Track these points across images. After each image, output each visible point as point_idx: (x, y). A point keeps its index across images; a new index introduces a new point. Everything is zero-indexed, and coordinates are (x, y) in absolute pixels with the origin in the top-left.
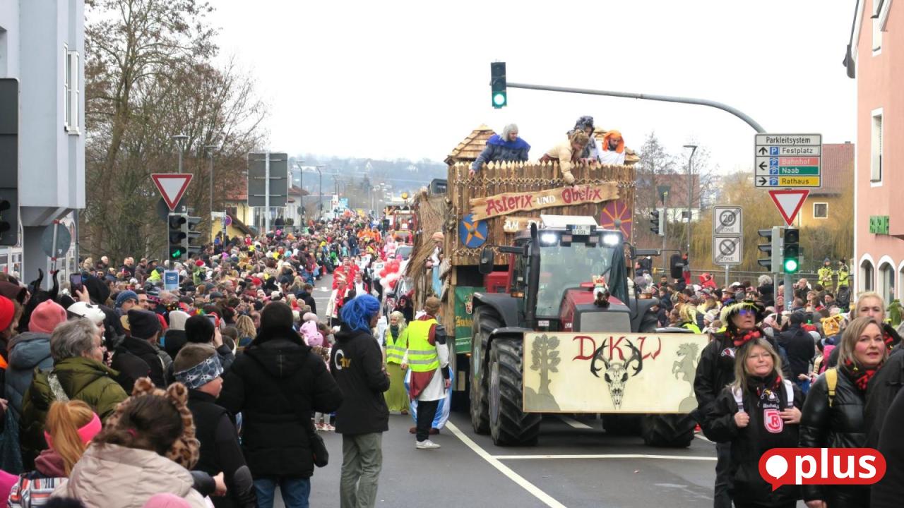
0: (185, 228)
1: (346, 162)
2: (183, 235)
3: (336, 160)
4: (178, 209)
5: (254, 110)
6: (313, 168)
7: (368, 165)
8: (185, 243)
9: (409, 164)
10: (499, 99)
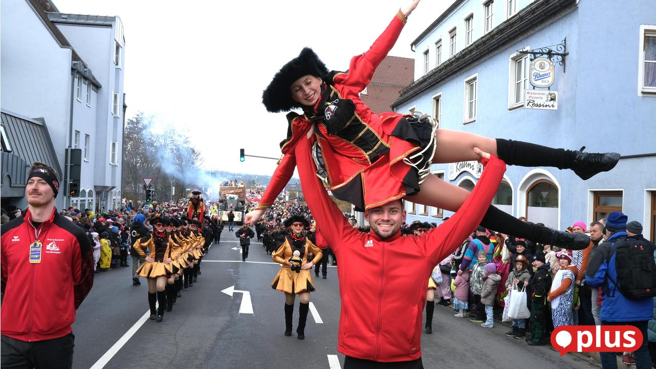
0: (151, 193)
1: (250, 175)
2: (150, 195)
3: (247, 175)
4: (149, 188)
5: (201, 160)
6: (241, 177)
7: (257, 177)
8: (151, 197)
9: (268, 176)
10: (242, 159)
